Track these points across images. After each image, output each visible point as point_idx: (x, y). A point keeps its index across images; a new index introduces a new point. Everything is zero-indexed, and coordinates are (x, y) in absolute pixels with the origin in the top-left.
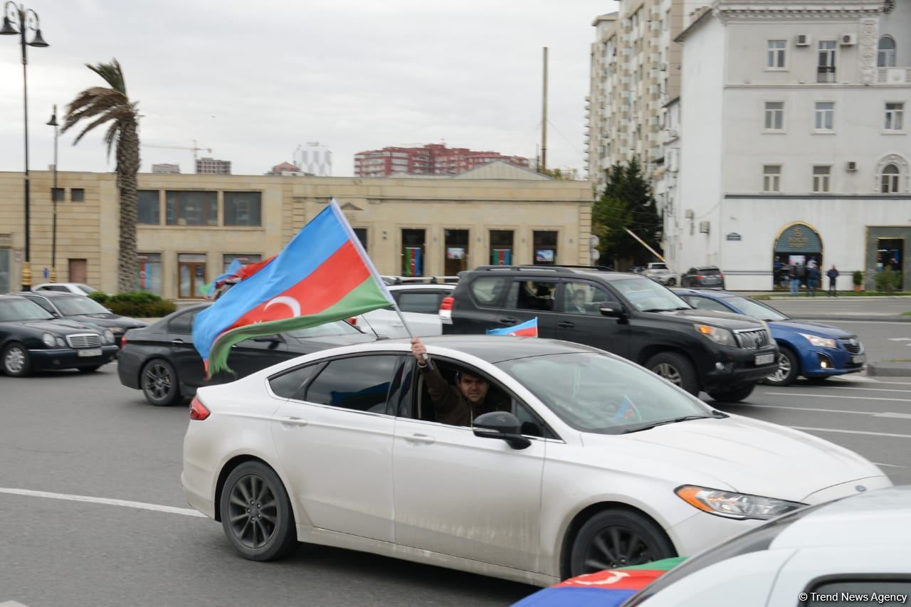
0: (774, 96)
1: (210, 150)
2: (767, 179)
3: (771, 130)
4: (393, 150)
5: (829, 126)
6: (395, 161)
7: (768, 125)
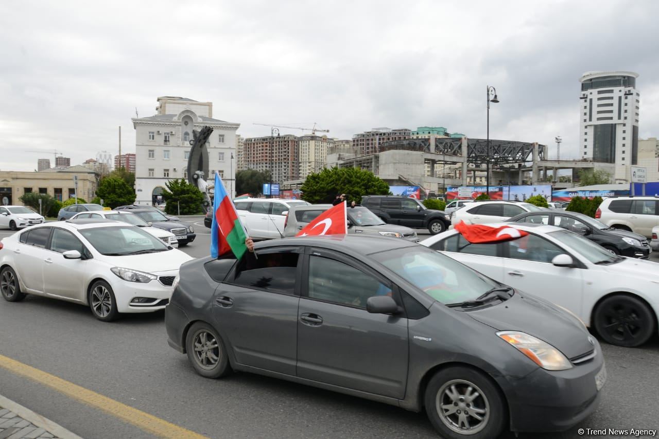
0: (151, 148)
1: (61, 154)
2: (150, 173)
3: (151, 158)
4: (129, 155)
5: (168, 158)
6: (130, 159)
7: (150, 157)
